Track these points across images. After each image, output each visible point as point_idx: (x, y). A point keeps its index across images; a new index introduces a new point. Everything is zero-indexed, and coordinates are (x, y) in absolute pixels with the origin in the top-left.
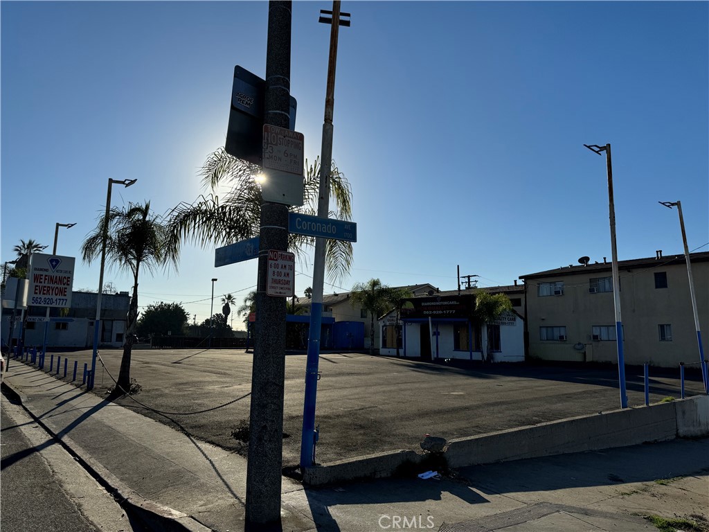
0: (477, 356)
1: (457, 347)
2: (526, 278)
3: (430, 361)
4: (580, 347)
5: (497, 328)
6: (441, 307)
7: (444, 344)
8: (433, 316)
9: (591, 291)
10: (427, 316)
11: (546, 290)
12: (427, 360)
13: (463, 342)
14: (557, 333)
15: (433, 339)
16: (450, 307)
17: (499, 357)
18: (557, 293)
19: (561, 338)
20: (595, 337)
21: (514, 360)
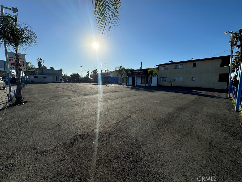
0: (147, 85)
1: (141, 83)
2: (159, 65)
3: (135, 86)
4: (171, 82)
5: (152, 78)
6: (138, 73)
7: (138, 82)
8: (136, 75)
9: (175, 68)
10: (135, 75)
11: (163, 68)
12: (134, 86)
13: (143, 81)
14: (164, 79)
15: (136, 81)
16: (141, 72)
17: (152, 85)
18: (166, 69)
19: (166, 80)
20: (175, 80)
21: (155, 86)
